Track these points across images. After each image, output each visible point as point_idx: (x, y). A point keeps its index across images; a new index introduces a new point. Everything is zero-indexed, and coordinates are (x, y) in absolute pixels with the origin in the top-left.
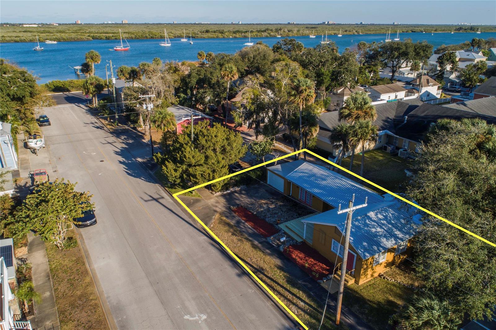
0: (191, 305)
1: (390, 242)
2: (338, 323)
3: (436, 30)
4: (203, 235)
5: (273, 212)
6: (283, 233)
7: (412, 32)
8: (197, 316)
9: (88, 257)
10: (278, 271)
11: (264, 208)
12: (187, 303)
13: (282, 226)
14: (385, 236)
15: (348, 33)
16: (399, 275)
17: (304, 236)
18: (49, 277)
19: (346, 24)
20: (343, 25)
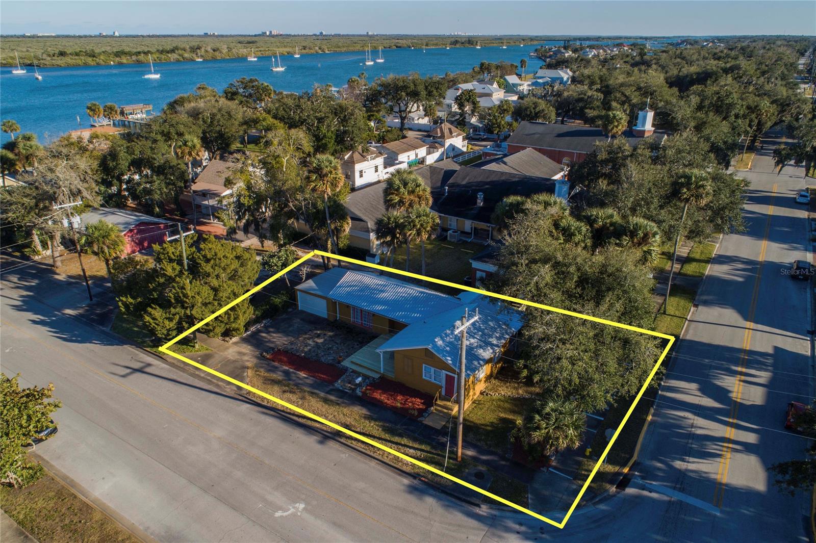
0: (277, 498)
1: (487, 352)
2: (459, 459)
3: (427, 45)
4: (242, 403)
5: (325, 347)
6: (352, 372)
7: (397, 47)
8: (291, 507)
9: (73, 484)
10: (367, 422)
11: (310, 345)
12: (270, 498)
13: (346, 363)
14: (481, 347)
15: (307, 51)
16: (500, 387)
17: (382, 369)
18: (24, 533)
19: (299, 35)
20: (295, 36)
